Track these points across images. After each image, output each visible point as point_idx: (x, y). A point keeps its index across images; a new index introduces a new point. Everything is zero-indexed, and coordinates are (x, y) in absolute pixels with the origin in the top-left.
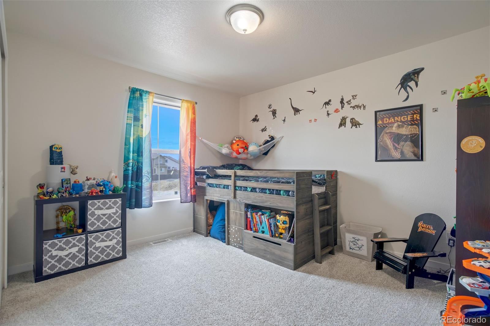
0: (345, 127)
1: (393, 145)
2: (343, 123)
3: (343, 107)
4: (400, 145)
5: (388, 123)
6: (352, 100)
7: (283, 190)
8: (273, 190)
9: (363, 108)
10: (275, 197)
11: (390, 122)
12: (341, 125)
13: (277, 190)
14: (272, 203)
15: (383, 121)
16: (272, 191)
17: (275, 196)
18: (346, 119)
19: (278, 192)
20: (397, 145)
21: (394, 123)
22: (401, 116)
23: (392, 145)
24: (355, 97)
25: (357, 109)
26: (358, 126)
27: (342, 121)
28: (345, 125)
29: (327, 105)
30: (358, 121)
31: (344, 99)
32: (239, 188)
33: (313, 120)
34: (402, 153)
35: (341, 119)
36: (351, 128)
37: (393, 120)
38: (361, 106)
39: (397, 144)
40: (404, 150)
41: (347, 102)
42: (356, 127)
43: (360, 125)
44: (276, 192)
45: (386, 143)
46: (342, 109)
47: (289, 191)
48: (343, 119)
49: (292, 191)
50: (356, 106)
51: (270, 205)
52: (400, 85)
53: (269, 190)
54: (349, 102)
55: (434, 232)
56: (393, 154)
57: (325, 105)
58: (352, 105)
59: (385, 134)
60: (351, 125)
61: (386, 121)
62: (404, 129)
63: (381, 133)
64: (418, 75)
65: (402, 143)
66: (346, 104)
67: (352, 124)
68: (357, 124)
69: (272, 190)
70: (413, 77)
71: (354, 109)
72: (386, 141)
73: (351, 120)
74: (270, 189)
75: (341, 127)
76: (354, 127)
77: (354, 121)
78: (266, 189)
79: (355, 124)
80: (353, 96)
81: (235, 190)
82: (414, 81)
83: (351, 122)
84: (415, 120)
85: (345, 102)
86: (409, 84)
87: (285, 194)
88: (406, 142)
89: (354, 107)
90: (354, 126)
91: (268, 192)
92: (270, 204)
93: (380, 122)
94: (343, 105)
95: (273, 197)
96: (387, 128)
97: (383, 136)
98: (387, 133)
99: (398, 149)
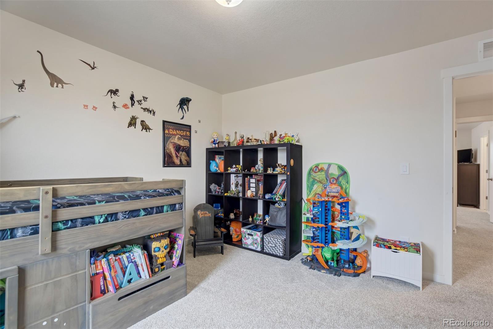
0: (135, 128)
1: (176, 153)
2: (132, 123)
3: (133, 105)
4: (179, 154)
5: (173, 134)
6: (143, 102)
7: (166, 205)
8: (151, 208)
9: (153, 114)
10: (157, 217)
11: (173, 133)
12: (130, 125)
13: (158, 207)
14: (152, 227)
15: (169, 131)
16: (149, 211)
17: (155, 216)
18: (136, 119)
19: (160, 209)
20: (177, 154)
21: (176, 135)
22: (180, 131)
23: (174, 153)
24: (146, 99)
25: (147, 112)
26: (148, 130)
27: (131, 120)
28: (135, 126)
29: (114, 94)
30: (149, 126)
31: (134, 96)
32: (64, 224)
33: (90, 107)
34: (181, 161)
35: (131, 118)
36: (142, 130)
37: (175, 132)
38: (151, 111)
39: (177, 152)
40: (181, 158)
41: (138, 101)
42: (147, 131)
43: (150, 130)
44: (156, 210)
45: (171, 151)
46: (132, 107)
47: (175, 205)
48: (134, 119)
49: (179, 203)
50: (146, 109)
51: (149, 231)
52: (179, 105)
53: (144, 210)
54: (139, 102)
55: (210, 214)
56: (175, 161)
57: (110, 93)
58: (142, 106)
59: (170, 143)
60: (141, 127)
61: (171, 132)
62: (182, 141)
63: (168, 141)
64: (189, 103)
65: (181, 153)
66: (136, 103)
67: (143, 126)
68: (147, 128)
69: (149, 209)
70: (186, 102)
71: (144, 111)
72: (171, 149)
73: (142, 123)
74: (147, 209)
75: (130, 127)
76: (144, 131)
77: (144, 124)
78: (139, 210)
79: (145, 127)
80: (144, 97)
81: (55, 231)
82: (187, 106)
83: (141, 124)
84: (187, 136)
85: (136, 99)
86: (184, 107)
87: (169, 210)
88: (183, 152)
89: (145, 109)
90: (145, 129)
91: (143, 213)
92: (149, 229)
93: (166, 132)
94: (133, 102)
95: (154, 218)
96: (171, 139)
97: (169, 144)
98: (171, 142)
99: (179, 157)
